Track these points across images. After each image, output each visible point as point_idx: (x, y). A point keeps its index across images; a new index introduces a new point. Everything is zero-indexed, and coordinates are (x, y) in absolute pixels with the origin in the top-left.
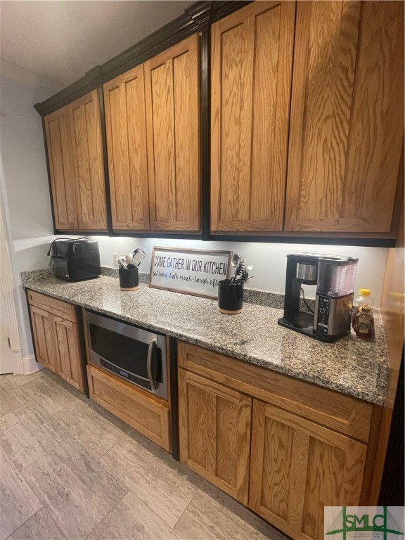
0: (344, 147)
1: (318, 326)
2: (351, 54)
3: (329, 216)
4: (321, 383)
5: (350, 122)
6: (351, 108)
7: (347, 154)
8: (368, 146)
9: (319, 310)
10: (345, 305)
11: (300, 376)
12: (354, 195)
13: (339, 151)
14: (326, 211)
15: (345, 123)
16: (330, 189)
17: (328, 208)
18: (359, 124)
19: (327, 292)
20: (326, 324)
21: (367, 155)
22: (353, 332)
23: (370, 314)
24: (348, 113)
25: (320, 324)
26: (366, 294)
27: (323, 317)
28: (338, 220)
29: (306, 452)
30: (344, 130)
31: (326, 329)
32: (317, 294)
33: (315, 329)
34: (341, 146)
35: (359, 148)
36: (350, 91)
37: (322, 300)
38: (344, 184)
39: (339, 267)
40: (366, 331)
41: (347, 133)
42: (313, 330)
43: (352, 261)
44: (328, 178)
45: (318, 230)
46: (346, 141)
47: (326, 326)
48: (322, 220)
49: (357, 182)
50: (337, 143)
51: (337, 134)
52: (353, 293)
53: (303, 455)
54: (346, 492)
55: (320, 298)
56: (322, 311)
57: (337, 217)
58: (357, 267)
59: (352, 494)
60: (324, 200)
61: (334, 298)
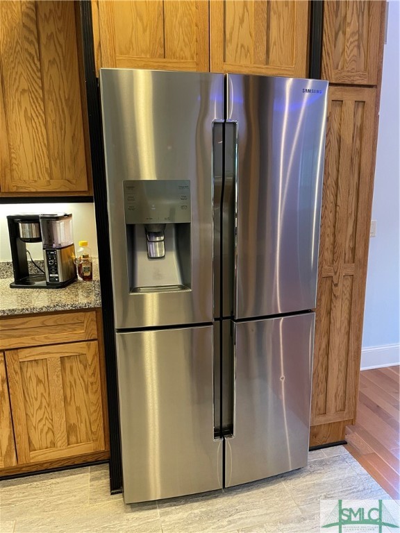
0: (43, 120)
1: (50, 277)
2: (34, 45)
3: (42, 178)
4: (60, 309)
5: (43, 100)
6: (42, 88)
7: (46, 125)
8: (61, 122)
9: (48, 263)
10: (69, 257)
11: (44, 310)
12: (58, 161)
13: (39, 123)
14: (38, 173)
15: (39, 99)
16: (38, 155)
17: (39, 170)
18: (51, 103)
19: (52, 245)
20: (57, 273)
21: (61, 129)
22: (80, 278)
23: (89, 259)
24: (40, 92)
25: (51, 275)
26: (84, 245)
27: (53, 268)
28: (49, 181)
29: (60, 373)
30: (40, 106)
31: (57, 277)
32: (44, 249)
33: (48, 281)
34: (40, 118)
35: (54, 122)
36: (39, 74)
37: (50, 254)
38: (48, 149)
39: (58, 222)
40: (88, 274)
41: (43, 108)
42: (47, 282)
43: (68, 216)
44: (34, 144)
45: (34, 190)
46: (43, 115)
47: (57, 275)
48: (35, 181)
49: (58, 150)
50: (37, 116)
51: (34, 107)
52: (73, 245)
53: (58, 377)
54: (92, 384)
55: (47, 251)
56: (51, 262)
57: (48, 179)
58: (72, 221)
59: (96, 382)
60: (34, 163)
61: (58, 249)
